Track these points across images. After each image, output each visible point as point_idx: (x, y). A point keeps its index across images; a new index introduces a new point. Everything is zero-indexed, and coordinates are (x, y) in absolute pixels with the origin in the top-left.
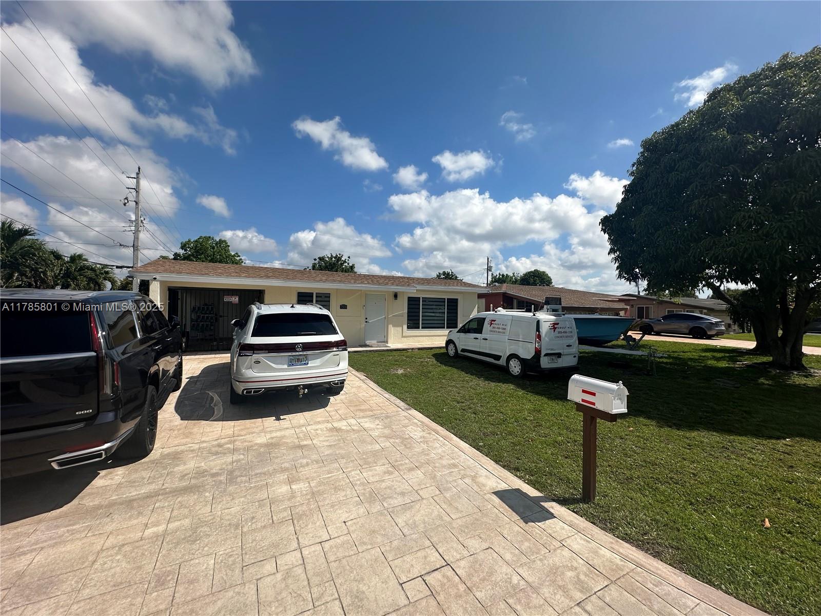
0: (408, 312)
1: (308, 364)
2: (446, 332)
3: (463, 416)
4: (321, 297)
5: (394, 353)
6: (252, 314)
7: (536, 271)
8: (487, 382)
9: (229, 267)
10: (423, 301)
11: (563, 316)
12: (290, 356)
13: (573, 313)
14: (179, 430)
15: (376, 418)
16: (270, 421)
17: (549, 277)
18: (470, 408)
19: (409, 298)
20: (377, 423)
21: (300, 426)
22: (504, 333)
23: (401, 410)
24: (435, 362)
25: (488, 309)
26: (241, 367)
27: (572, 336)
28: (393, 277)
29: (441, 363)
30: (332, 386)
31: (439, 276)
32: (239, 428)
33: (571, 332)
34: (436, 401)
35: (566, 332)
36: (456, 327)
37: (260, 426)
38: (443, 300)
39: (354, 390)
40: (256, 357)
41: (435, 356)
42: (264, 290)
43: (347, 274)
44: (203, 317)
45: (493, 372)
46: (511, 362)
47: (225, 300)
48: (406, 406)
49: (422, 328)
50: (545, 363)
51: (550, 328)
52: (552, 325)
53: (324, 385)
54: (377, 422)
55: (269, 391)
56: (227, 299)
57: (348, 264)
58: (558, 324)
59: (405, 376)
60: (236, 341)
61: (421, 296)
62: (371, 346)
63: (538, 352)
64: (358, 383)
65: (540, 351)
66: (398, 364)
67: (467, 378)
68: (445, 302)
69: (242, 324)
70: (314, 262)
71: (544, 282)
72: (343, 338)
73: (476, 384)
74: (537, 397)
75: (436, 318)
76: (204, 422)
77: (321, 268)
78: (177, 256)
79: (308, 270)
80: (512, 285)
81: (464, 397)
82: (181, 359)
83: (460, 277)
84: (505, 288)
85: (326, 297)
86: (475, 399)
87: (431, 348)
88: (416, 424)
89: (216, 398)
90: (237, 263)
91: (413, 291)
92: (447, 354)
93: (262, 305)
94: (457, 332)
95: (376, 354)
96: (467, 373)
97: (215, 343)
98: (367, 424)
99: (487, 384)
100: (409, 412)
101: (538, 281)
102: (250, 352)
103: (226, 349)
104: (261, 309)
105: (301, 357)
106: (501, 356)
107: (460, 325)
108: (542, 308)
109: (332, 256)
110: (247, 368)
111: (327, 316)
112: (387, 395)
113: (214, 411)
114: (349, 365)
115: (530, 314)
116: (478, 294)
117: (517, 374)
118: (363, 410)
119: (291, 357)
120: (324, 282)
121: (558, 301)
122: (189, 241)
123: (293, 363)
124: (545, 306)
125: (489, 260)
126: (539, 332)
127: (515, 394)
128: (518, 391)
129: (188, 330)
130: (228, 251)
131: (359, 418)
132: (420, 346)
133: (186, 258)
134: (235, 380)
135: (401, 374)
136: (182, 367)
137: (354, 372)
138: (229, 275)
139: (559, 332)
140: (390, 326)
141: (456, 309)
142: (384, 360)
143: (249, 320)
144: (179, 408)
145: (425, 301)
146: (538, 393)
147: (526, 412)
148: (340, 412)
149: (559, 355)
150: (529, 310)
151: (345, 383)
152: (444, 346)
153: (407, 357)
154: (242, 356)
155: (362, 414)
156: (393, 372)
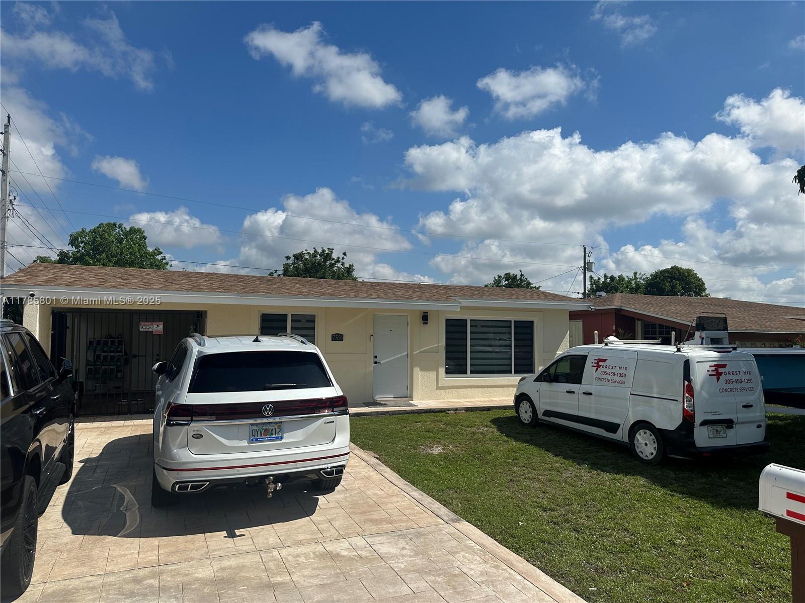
0: (447, 345)
1: (282, 438)
2: (515, 379)
3: (556, 535)
4: (300, 321)
5: (424, 417)
6: (188, 354)
7: (675, 269)
8: (595, 472)
9: (148, 274)
10: (471, 326)
11: (733, 352)
12: (252, 424)
13: (748, 344)
14: (70, 551)
15: (399, 536)
16: (218, 539)
17: (700, 280)
18: (567, 521)
19: (448, 320)
20: (401, 546)
21: (269, 549)
22: (623, 382)
23: (442, 522)
24: (498, 434)
25: (588, 340)
26: (171, 445)
27: (752, 389)
28: (421, 287)
29: (507, 436)
30: (323, 478)
31: (497, 283)
32: (166, 550)
33: (750, 381)
34: (504, 507)
35: (740, 381)
36: (531, 371)
37: (202, 547)
38: (508, 324)
39: (357, 484)
40: (196, 426)
41: (495, 421)
42: (206, 311)
43: (342, 282)
44: (104, 356)
45: (605, 453)
46: (638, 436)
47: (141, 329)
48: (452, 515)
49: (472, 372)
50: (703, 438)
51: (711, 373)
52: (713, 368)
53: (309, 476)
54: (402, 544)
55: (216, 485)
56: (144, 327)
57: (343, 264)
58: (724, 366)
59: (446, 458)
60: (162, 400)
61: (468, 316)
62: (385, 405)
63: (688, 419)
64: (366, 470)
65: (692, 417)
66: (431, 436)
67: (557, 465)
68: (510, 327)
69: (172, 371)
70: (286, 261)
71: (690, 290)
72: (341, 394)
73: (576, 476)
74: (692, 502)
75: (494, 355)
76: (109, 539)
77: (297, 273)
78: (63, 258)
79: (275, 275)
80: (631, 296)
81: (553, 499)
82: (73, 429)
83: (534, 283)
84: (618, 301)
85: (307, 321)
86: (576, 504)
87: (489, 409)
88: (471, 548)
89: (128, 496)
90: (158, 267)
91: (455, 309)
92: (517, 419)
93: (205, 338)
94: (534, 381)
95: (393, 419)
96: (556, 455)
97: (124, 402)
98: (386, 547)
99: (594, 477)
100: (457, 525)
101: (679, 287)
102: (185, 418)
103: (144, 410)
104: (204, 345)
105: (270, 427)
106: (619, 425)
107: (539, 369)
108: (691, 336)
109: (315, 251)
110: (182, 446)
111: (314, 356)
112: (417, 493)
113: (125, 519)
114: (353, 439)
115: (671, 349)
116: (570, 312)
117: (651, 457)
118: (376, 520)
119: (255, 428)
120: (306, 296)
121: (722, 323)
122: (83, 231)
123: (258, 436)
124: (697, 334)
125: (587, 252)
126: (689, 380)
127: (649, 495)
128: (654, 489)
129: (81, 380)
130: (145, 246)
131: (371, 535)
132: (469, 405)
133: (79, 259)
134: (161, 466)
135: (439, 454)
136: (73, 443)
137: (358, 451)
138: (149, 288)
139: (727, 382)
140: (417, 370)
141: (531, 340)
142: (408, 428)
143: (184, 364)
144: (67, 514)
145: (476, 326)
146: (692, 494)
147: (673, 531)
148: (337, 524)
149: (729, 423)
150: (667, 342)
151: (344, 471)
152: (512, 403)
153: (446, 424)
154: (173, 425)
155: (374, 528)
156: (423, 450)
